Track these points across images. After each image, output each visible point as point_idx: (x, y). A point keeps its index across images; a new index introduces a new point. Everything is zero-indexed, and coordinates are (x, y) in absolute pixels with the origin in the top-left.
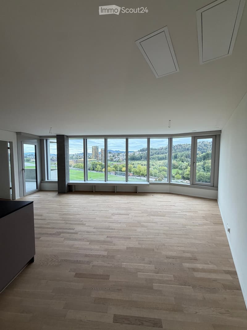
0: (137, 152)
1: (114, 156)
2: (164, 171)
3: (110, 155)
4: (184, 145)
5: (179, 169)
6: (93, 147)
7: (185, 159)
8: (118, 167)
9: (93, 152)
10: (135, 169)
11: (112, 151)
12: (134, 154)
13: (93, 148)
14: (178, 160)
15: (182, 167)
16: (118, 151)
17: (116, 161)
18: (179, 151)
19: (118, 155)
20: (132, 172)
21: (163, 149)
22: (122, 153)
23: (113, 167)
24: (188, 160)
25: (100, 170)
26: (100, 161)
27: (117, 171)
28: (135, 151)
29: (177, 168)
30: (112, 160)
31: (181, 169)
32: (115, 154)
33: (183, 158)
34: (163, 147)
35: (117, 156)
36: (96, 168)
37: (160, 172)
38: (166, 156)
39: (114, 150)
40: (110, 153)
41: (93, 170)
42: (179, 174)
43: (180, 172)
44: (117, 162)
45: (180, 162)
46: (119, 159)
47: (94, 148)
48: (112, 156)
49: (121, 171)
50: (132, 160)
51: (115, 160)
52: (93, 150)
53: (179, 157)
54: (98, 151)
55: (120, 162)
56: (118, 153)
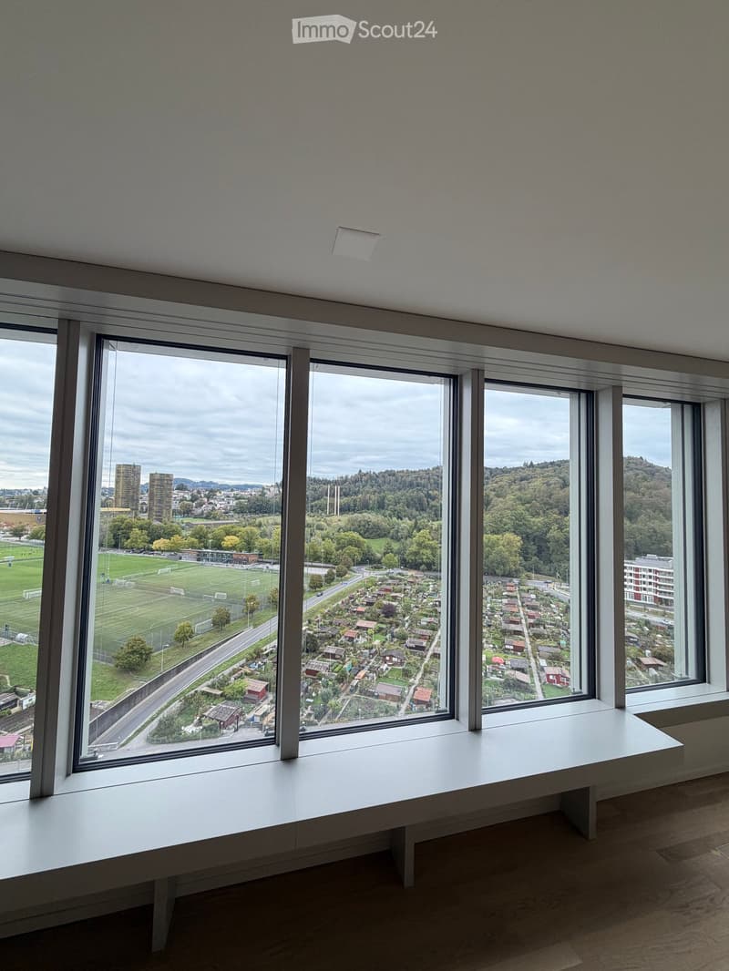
0: (272, 489)
1: (196, 500)
2: (351, 545)
3: (182, 494)
4: (403, 471)
5: (392, 538)
6: (119, 466)
7: (405, 511)
8: (210, 535)
9: (117, 482)
10: (266, 539)
11: (190, 482)
12: (263, 494)
13: (118, 472)
14: (388, 513)
15: (397, 532)
16: (211, 483)
17: (202, 513)
18: (388, 490)
19: (208, 498)
20: (256, 552)
21: (345, 481)
22: (224, 489)
23: (193, 536)
24: (413, 514)
25: (141, 546)
26: (145, 516)
27: (206, 548)
28: (264, 484)
29: (385, 536)
30: (187, 512)
31: (398, 539)
32: (199, 492)
33: (399, 507)
34: (346, 477)
35: (206, 500)
36: (128, 538)
37: (342, 548)
38: (355, 500)
39: (197, 479)
40: (181, 488)
41: (116, 546)
42: (392, 552)
43: (396, 546)
44: (207, 518)
45: (395, 519)
46: (213, 509)
47: (122, 469)
48: (188, 497)
49: (220, 547)
50: (255, 512)
51: (199, 511)
52: (118, 477)
53: (389, 505)
54: (139, 480)
55: (215, 518)
56: (211, 491)
